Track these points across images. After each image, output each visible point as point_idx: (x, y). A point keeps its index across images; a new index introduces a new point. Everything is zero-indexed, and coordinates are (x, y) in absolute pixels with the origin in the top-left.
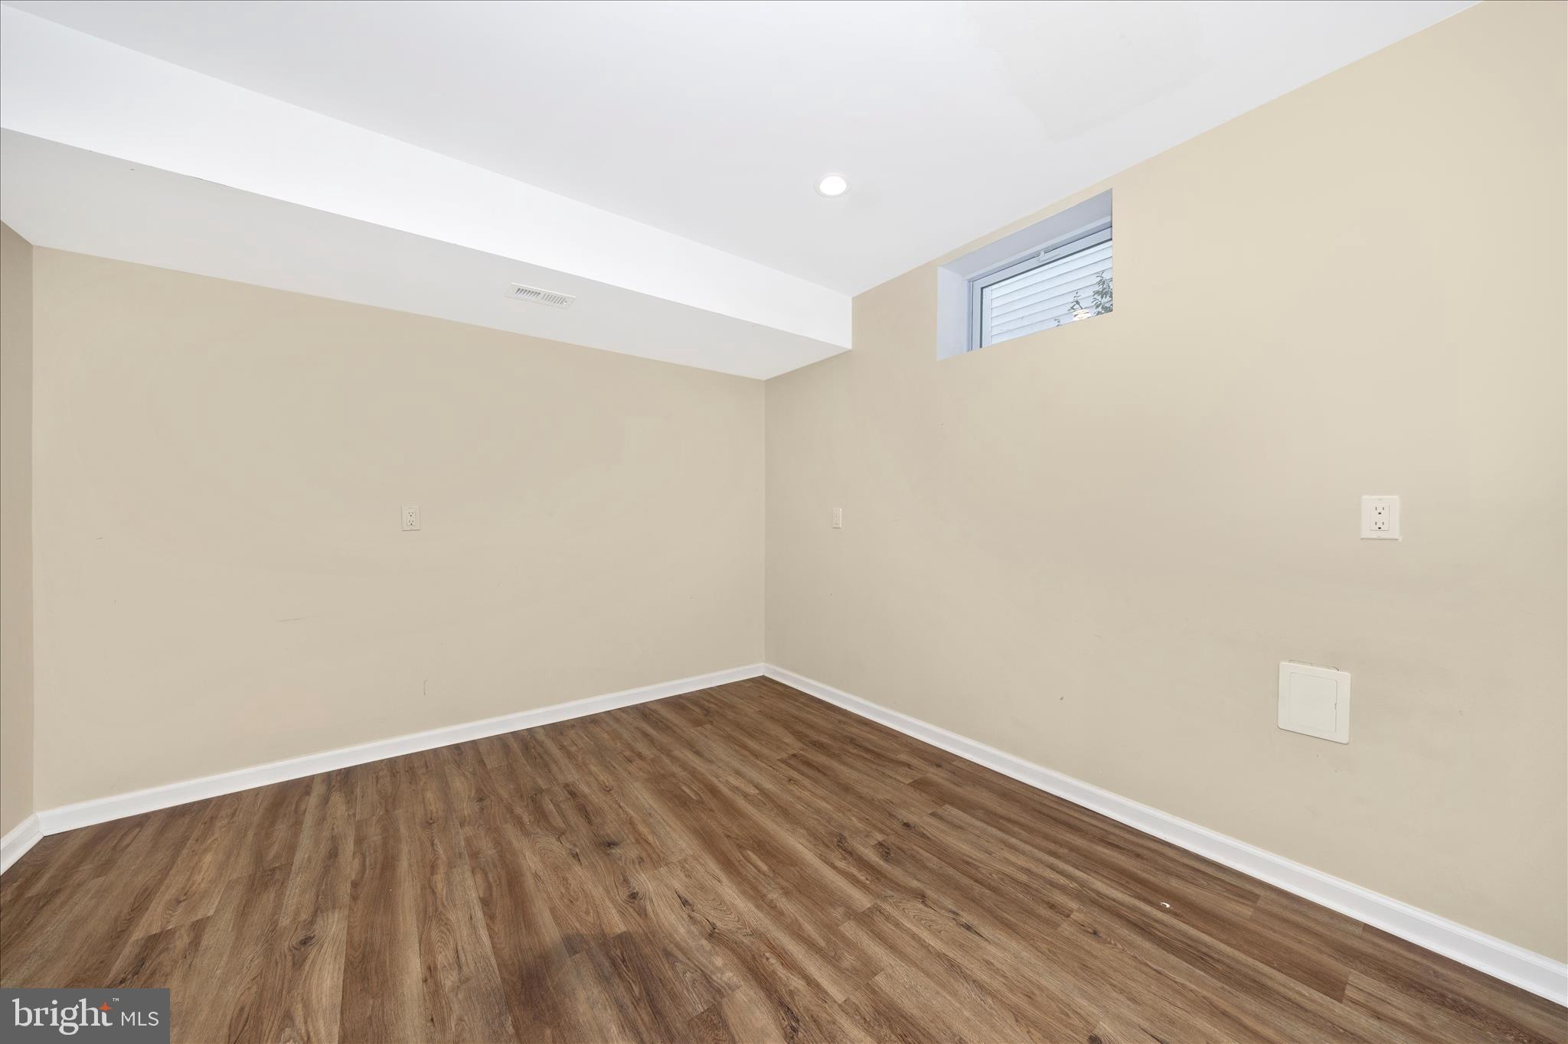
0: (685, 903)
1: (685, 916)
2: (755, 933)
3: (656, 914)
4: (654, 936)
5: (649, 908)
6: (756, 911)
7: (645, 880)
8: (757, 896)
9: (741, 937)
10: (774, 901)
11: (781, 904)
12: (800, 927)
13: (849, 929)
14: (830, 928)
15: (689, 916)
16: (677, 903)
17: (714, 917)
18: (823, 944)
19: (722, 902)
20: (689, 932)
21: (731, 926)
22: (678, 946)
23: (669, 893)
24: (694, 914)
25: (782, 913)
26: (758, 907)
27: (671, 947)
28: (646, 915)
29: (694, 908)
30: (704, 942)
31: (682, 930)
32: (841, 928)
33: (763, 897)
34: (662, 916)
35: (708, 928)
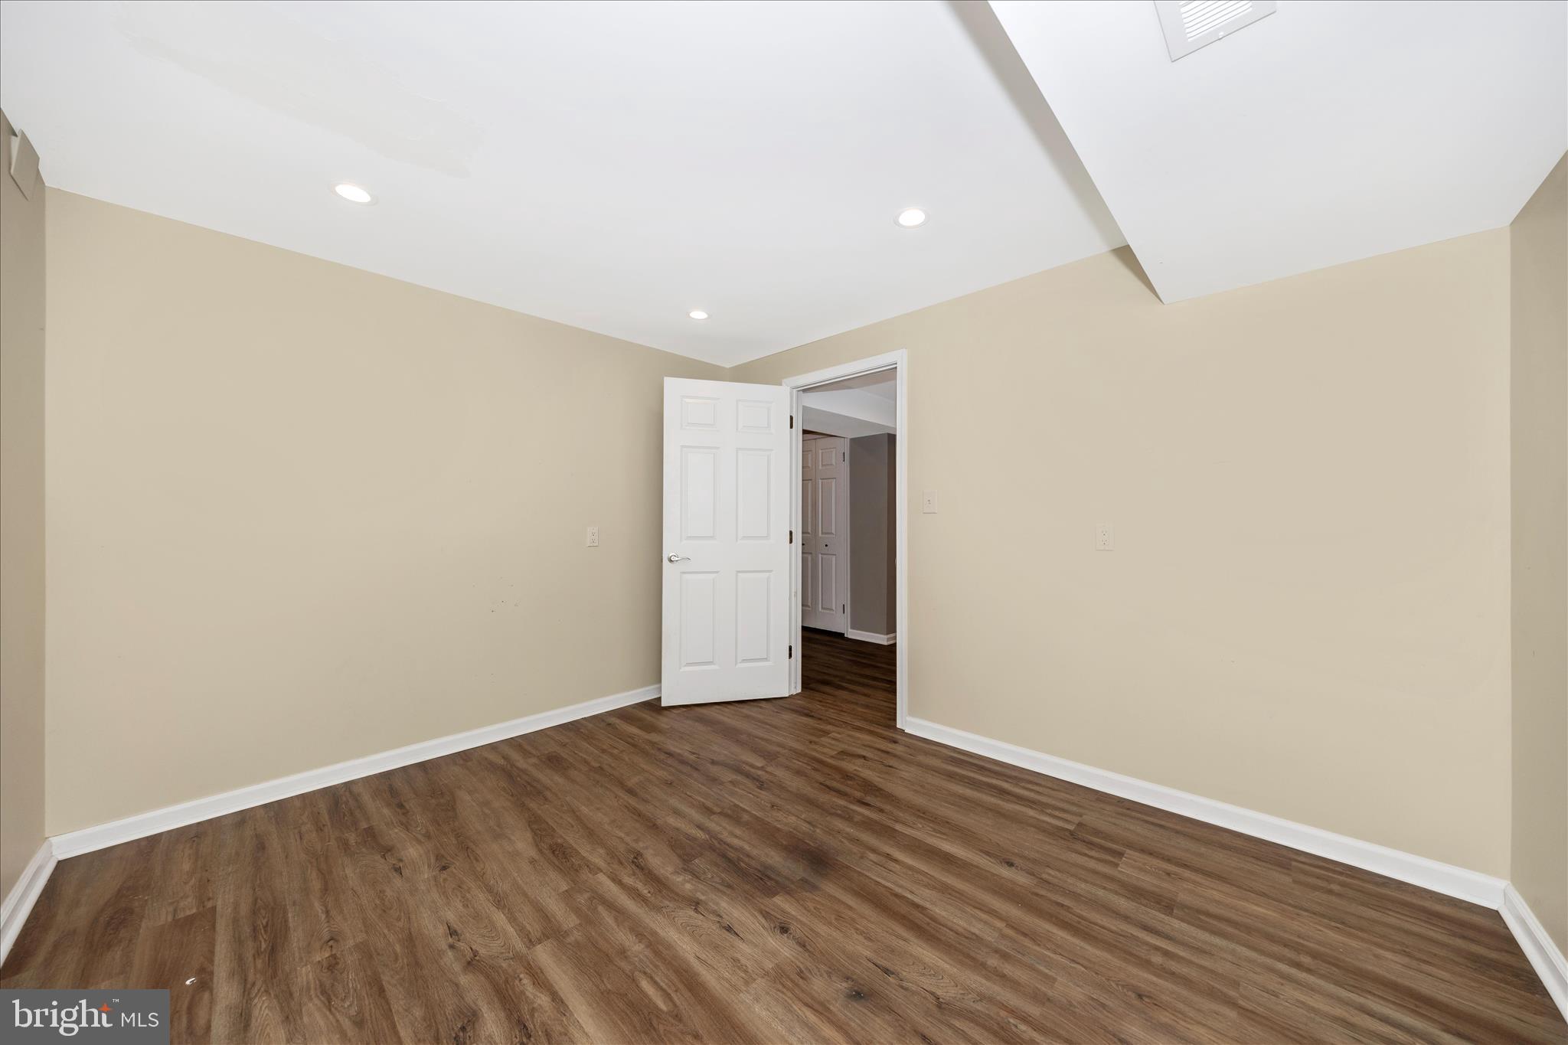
0: (729, 929)
1: (725, 916)
2: (658, 909)
3: (753, 915)
4: (746, 897)
5: (763, 921)
6: (658, 930)
7: (783, 949)
8: (657, 946)
9: (671, 905)
10: (637, 941)
11: (631, 939)
12: (616, 919)
13: (569, 921)
14: (588, 920)
15: (721, 917)
16: (737, 928)
17: (698, 920)
18: (600, 908)
19: (692, 934)
20: (717, 904)
21: (681, 913)
22: (724, 893)
23: (750, 937)
24: (718, 919)
25: (632, 930)
26: (654, 933)
27: (728, 891)
28: (761, 913)
29: (718, 925)
30: (703, 898)
31: (724, 904)
32: (578, 922)
33: (650, 945)
34: (749, 915)
35: (701, 909)
